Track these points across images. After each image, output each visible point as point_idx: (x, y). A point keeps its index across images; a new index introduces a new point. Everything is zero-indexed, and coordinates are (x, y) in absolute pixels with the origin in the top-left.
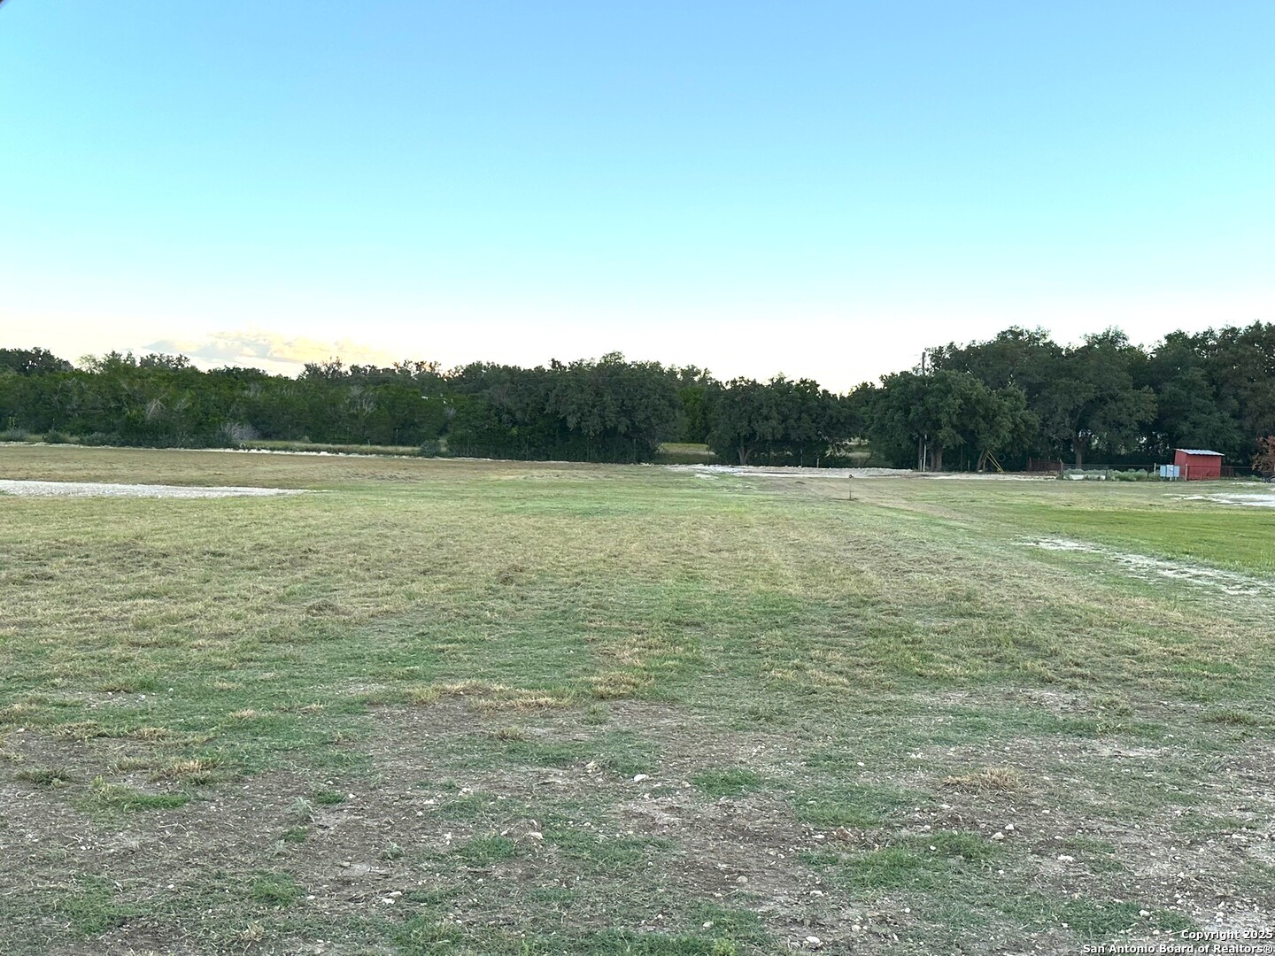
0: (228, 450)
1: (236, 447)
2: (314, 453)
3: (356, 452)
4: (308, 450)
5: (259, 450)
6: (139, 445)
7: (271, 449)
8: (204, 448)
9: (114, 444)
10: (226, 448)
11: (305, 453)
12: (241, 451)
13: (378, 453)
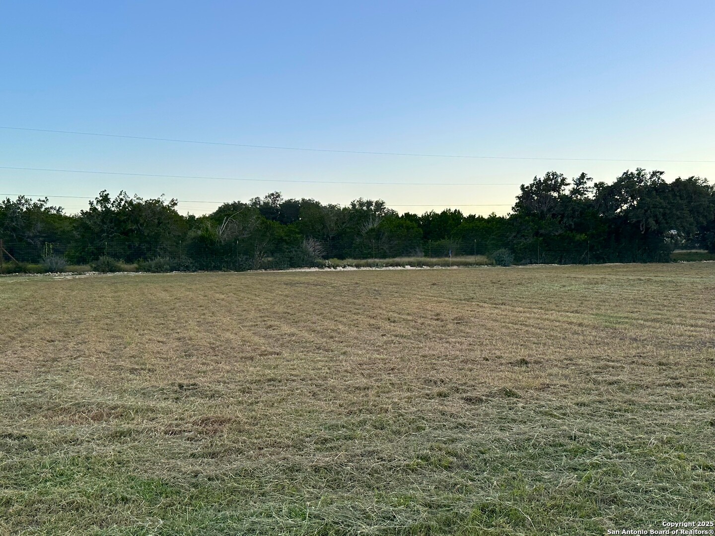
0: (313, 269)
1: (321, 266)
2: (399, 268)
3: (439, 265)
4: (392, 265)
5: (344, 267)
6: (217, 268)
7: (357, 266)
8: (288, 268)
9: (187, 269)
10: (310, 267)
11: (391, 268)
12: (327, 269)
13: (458, 264)
